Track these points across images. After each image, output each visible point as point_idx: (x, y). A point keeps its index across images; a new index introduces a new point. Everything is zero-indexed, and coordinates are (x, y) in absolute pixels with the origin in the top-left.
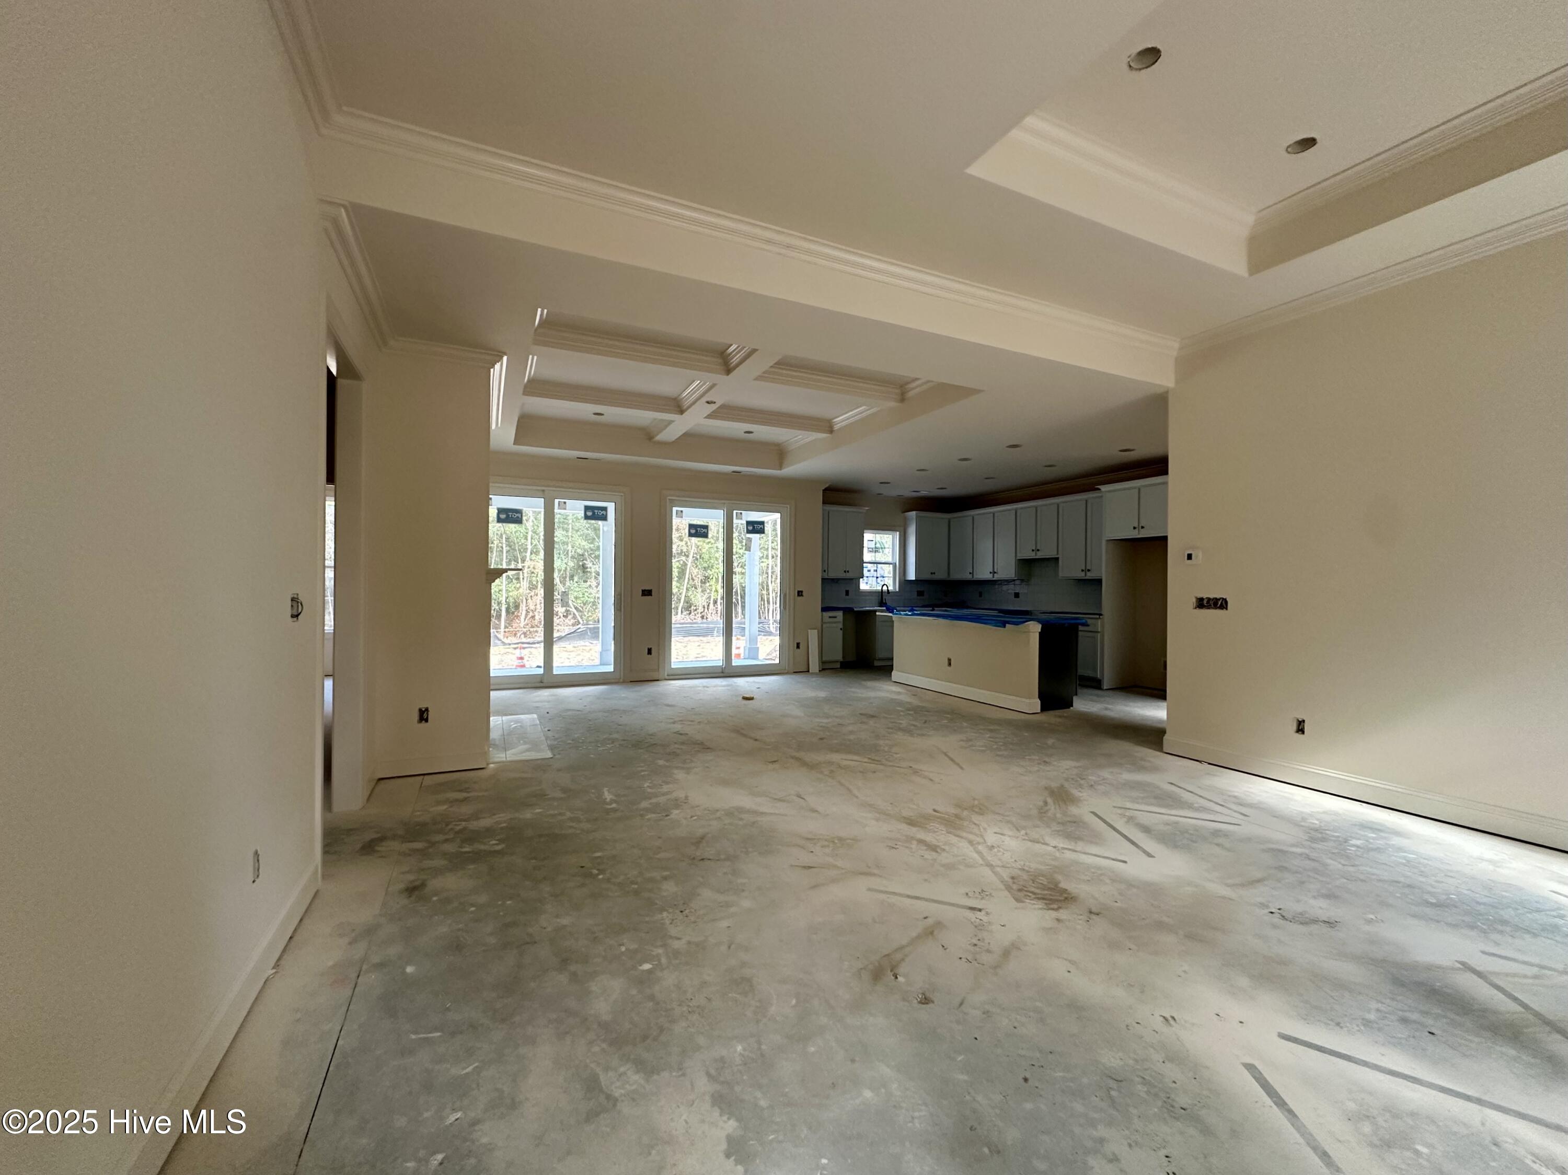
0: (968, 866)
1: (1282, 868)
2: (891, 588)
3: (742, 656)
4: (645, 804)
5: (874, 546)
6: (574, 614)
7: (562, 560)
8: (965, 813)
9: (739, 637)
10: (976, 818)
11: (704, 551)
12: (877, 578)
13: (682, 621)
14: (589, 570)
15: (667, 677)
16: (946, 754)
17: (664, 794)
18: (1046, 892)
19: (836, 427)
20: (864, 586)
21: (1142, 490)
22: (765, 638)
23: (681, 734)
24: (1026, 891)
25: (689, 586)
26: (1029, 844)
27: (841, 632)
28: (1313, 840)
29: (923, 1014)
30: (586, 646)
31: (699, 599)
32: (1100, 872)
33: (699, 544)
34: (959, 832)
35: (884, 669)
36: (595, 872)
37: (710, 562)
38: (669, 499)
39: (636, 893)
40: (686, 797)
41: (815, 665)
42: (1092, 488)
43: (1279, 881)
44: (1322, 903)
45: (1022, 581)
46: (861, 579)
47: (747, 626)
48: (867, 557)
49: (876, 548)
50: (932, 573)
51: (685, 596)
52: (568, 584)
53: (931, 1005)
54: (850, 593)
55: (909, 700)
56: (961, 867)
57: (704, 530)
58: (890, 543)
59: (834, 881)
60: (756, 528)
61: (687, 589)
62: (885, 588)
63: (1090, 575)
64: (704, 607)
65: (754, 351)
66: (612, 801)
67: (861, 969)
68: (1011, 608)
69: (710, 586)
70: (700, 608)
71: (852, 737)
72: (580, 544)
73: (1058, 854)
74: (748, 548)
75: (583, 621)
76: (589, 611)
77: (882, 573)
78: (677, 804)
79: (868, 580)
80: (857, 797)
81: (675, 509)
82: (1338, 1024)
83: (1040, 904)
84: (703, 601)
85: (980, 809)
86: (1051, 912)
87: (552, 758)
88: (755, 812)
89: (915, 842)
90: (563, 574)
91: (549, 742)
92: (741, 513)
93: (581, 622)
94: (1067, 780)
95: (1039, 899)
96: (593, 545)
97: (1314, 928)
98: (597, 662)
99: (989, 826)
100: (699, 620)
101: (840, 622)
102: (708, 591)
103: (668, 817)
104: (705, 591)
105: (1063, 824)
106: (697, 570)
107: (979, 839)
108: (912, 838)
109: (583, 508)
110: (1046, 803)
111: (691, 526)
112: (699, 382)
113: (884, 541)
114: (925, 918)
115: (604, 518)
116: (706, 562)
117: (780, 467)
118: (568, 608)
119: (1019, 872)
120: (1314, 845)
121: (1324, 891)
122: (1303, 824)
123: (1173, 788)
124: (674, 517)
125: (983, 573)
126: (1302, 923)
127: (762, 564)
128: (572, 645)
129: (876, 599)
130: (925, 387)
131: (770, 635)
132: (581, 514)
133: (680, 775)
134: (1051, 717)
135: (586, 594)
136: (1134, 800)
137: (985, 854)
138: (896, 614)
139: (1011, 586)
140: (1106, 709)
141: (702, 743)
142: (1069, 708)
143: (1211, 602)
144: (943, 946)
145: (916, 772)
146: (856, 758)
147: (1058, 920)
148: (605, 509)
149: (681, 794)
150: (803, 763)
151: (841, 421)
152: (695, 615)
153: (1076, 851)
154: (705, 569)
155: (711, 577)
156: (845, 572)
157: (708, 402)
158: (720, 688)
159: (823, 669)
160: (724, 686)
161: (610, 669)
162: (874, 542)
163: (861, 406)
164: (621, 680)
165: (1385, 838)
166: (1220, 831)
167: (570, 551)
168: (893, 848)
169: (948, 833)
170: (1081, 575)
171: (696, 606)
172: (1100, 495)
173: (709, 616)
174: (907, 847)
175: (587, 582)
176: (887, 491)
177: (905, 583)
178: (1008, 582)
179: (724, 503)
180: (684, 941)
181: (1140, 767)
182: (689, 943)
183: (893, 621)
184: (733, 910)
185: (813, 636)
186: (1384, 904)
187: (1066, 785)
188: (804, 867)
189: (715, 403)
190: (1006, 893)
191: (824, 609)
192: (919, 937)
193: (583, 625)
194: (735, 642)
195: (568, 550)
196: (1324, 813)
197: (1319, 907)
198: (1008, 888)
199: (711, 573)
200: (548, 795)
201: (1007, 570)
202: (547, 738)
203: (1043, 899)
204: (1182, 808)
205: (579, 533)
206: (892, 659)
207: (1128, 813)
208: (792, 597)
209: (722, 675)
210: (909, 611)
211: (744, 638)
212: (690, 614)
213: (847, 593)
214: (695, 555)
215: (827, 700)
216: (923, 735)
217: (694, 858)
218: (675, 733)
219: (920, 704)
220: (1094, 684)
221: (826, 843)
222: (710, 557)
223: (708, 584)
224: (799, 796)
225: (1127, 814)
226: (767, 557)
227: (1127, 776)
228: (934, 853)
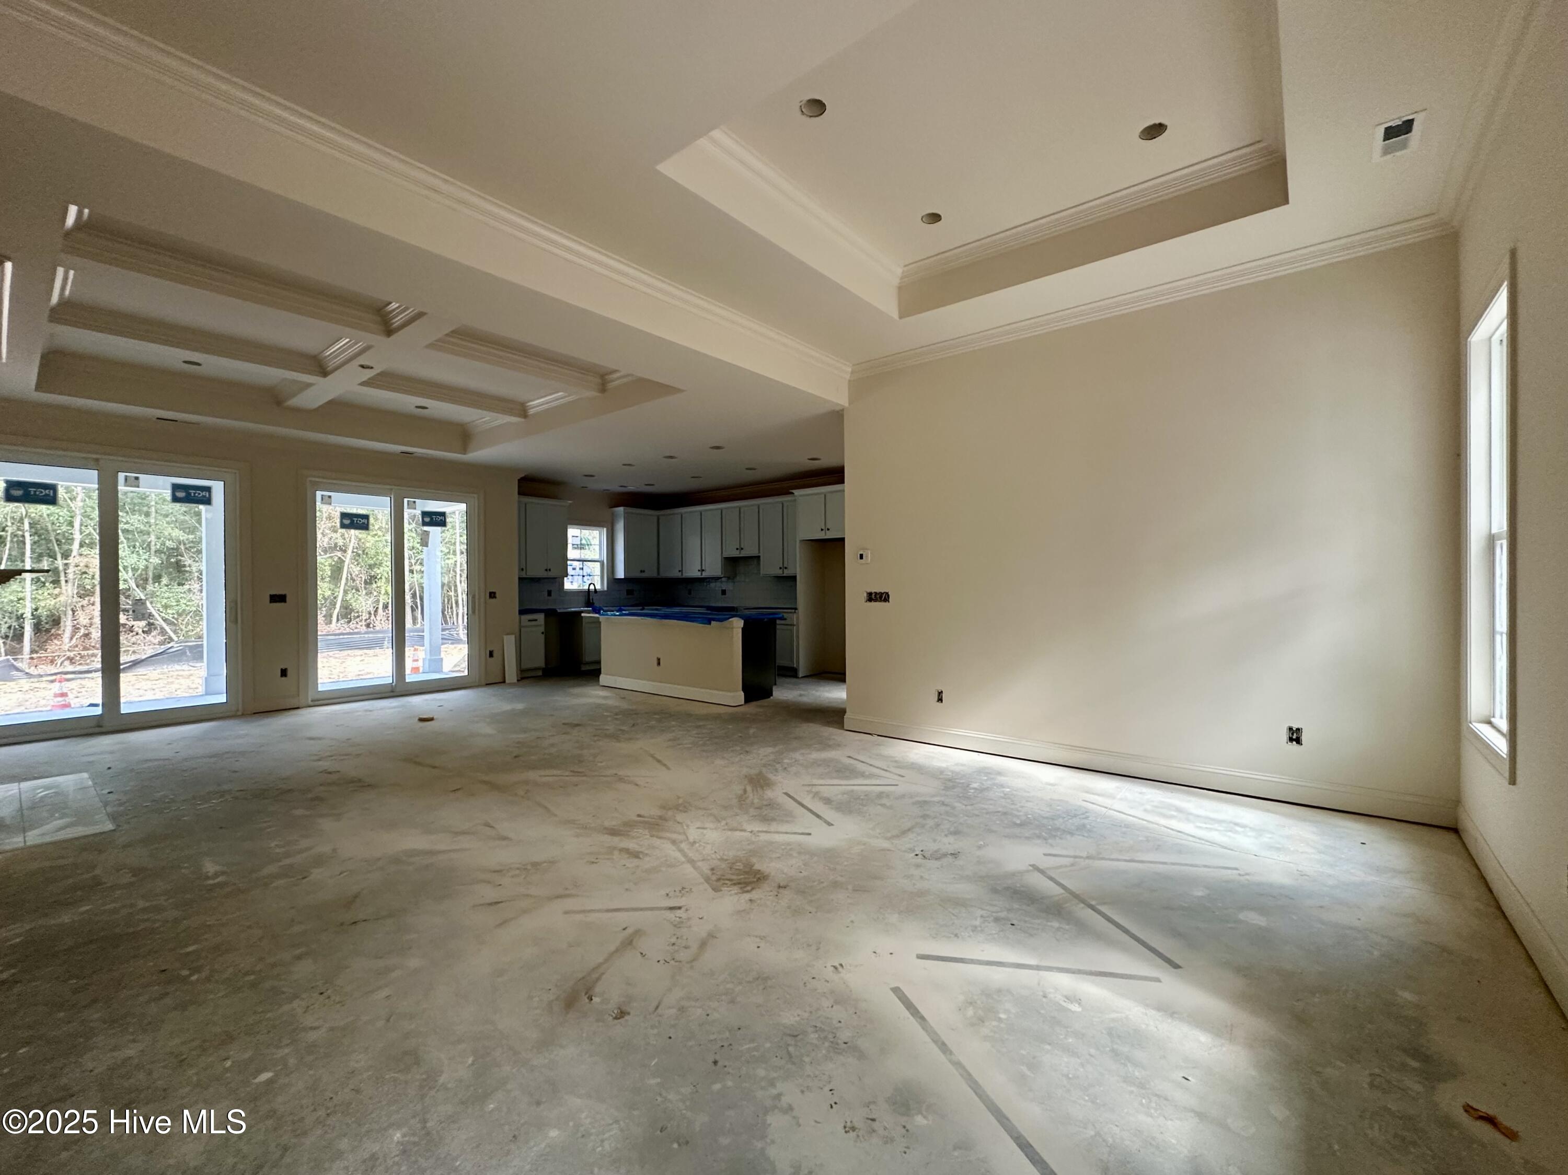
0: (671, 866)
1: (925, 817)
2: (598, 587)
3: (421, 670)
4: (272, 869)
5: (579, 543)
6: (162, 628)
7: (139, 555)
8: (670, 813)
9: (416, 647)
10: (680, 817)
11: (368, 545)
12: (583, 576)
13: (338, 632)
14: (188, 569)
15: (311, 703)
16: (652, 756)
17: (301, 852)
18: (742, 877)
19: (531, 412)
20: (568, 585)
21: (828, 496)
22: (452, 646)
23: (330, 773)
24: (723, 880)
25: (347, 588)
26: (729, 833)
27: (543, 636)
28: (946, 788)
29: (619, 1030)
30: (183, 670)
31: (363, 603)
32: (789, 847)
33: (360, 536)
34: (661, 834)
35: (591, 673)
36: (185, 973)
37: (377, 559)
38: (310, 481)
39: (253, 985)
40: (334, 850)
41: (511, 674)
42: (787, 492)
43: (923, 826)
44: (951, 839)
45: (729, 578)
46: (565, 578)
47: (426, 634)
48: (572, 553)
49: (581, 544)
50: (641, 571)
51: (342, 600)
52: (150, 587)
53: (627, 1017)
54: (553, 594)
55: (617, 704)
56: (664, 869)
57: (363, 521)
58: (597, 541)
59: (525, 911)
60: (436, 519)
61: (346, 592)
62: (592, 587)
63: (787, 573)
64: (370, 613)
65: (420, 315)
66: (216, 875)
67: (552, 1001)
68: (719, 604)
69: (377, 587)
70: (364, 614)
71: (553, 750)
72: (170, 534)
73: (753, 839)
74: (424, 543)
75: (178, 637)
76: (187, 624)
77: (589, 571)
78: (320, 861)
79: (573, 579)
80: (556, 815)
81: (319, 494)
82: (956, 935)
83: (736, 889)
84: (368, 606)
85: (683, 807)
86: (745, 894)
87: (114, 830)
88: (432, 853)
89: (616, 853)
90: (141, 574)
91: (109, 809)
92: (415, 502)
93: (175, 639)
94: (764, 765)
95: (735, 884)
96: (193, 536)
97: (945, 861)
98: (201, 690)
99: (692, 822)
100: (364, 629)
101: (540, 625)
102: (375, 593)
103: (307, 879)
104: (371, 593)
105: (759, 808)
106: (359, 568)
107: (682, 837)
108: (615, 848)
109: (169, 487)
110: (745, 791)
111: (344, 515)
112: (348, 340)
113: (590, 538)
114: (624, 929)
115: (207, 501)
116: (372, 558)
117: (464, 450)
118: (151, 621)
119: (719, 863)
120: (948, 793)
121: (952, 829)
122: (941, 777)
123: (852, 761)
124: (318, 504)
125: (692, 571)
126: (936, 859)
127: (447, 561)
128: (158, 671)
129: (582, 599)
130: (625, 380)
131: (459, 643)
132: (168, 494)
133: (326, 824)
134: (752, 708)
135: (183, 601)
136: (821, 777)
137: (686, 850)
138: (603, 615)
139: (718, 584)
140: (801, 695)
141: (360, 780)
142: (769, 697)
143: (878, 596)
144: (642, 954)
145: (621, 779)
146: (555, 772)
147: (751, 900)
148: (208, 489)
149: (326, 849)
150: (494, 787)
151: (538, 404)
152: (357, 623)
153: (769, 832)
154: (371, 567)
155: (378, 577)
156: (546, 570)
157: (362, 366)
158: (388, 711)
159: (522, 678)
160: (394, 707)
161: (222, 699)
162: (579, 538)
163: (557, 392)
164: (240, 713)
165: (993, 779)
166: (882, 793)
167: (153, 543)
168: (593, 862)
169: (651, 836)
170: (779, 572)
171: (358, 612)
172: (793, 498)
173: (377, 623)
174: (608, 859)
175: (183, 585)
176: (593, 485)
177: (614, 582)
178: (716, 579)
179: (391, 489)
180: (324, 1030)
181: (825, 745)
182: (332, 1029)
183: (600, 623)
184: (394, 975)
185: (510, 643)
186: (990, 831)
187: (764, 770)
188: (491, 904)
189: (372, 368)
190: (706, 886)
191: (522, 612)
192: (617, 951)
193: (177, 643)
194: (409, 652)
195: (150, 542)
196: (957, 764)
197: (948, 843)
198: (707, 880)
199: (378, 572)
200: (105, 883)
201: (714, 568)
202: (106, 804)
203: (739, 883)
204: (856, 777)
205: (168, 519)
206: (599, 662)
207: (815, 789)
208: (482, 600)
209: (392, 694)
210: (617, 611)
211: (424, 648)
212: (349, 622)
213: (549, 593)
214: (355, 550)
215: (523, 713)
216: (631, 739)
217: (342, 924)
218: (321, 772)
219: (631, 708)
220: (790, 673)
221: (517, 872)
222: (376, 552)
223: (374, 586)
224: (488, 825)
225: (813, 790)
226: (454, 553)
227: (815, 755)
228: (636, 860)
